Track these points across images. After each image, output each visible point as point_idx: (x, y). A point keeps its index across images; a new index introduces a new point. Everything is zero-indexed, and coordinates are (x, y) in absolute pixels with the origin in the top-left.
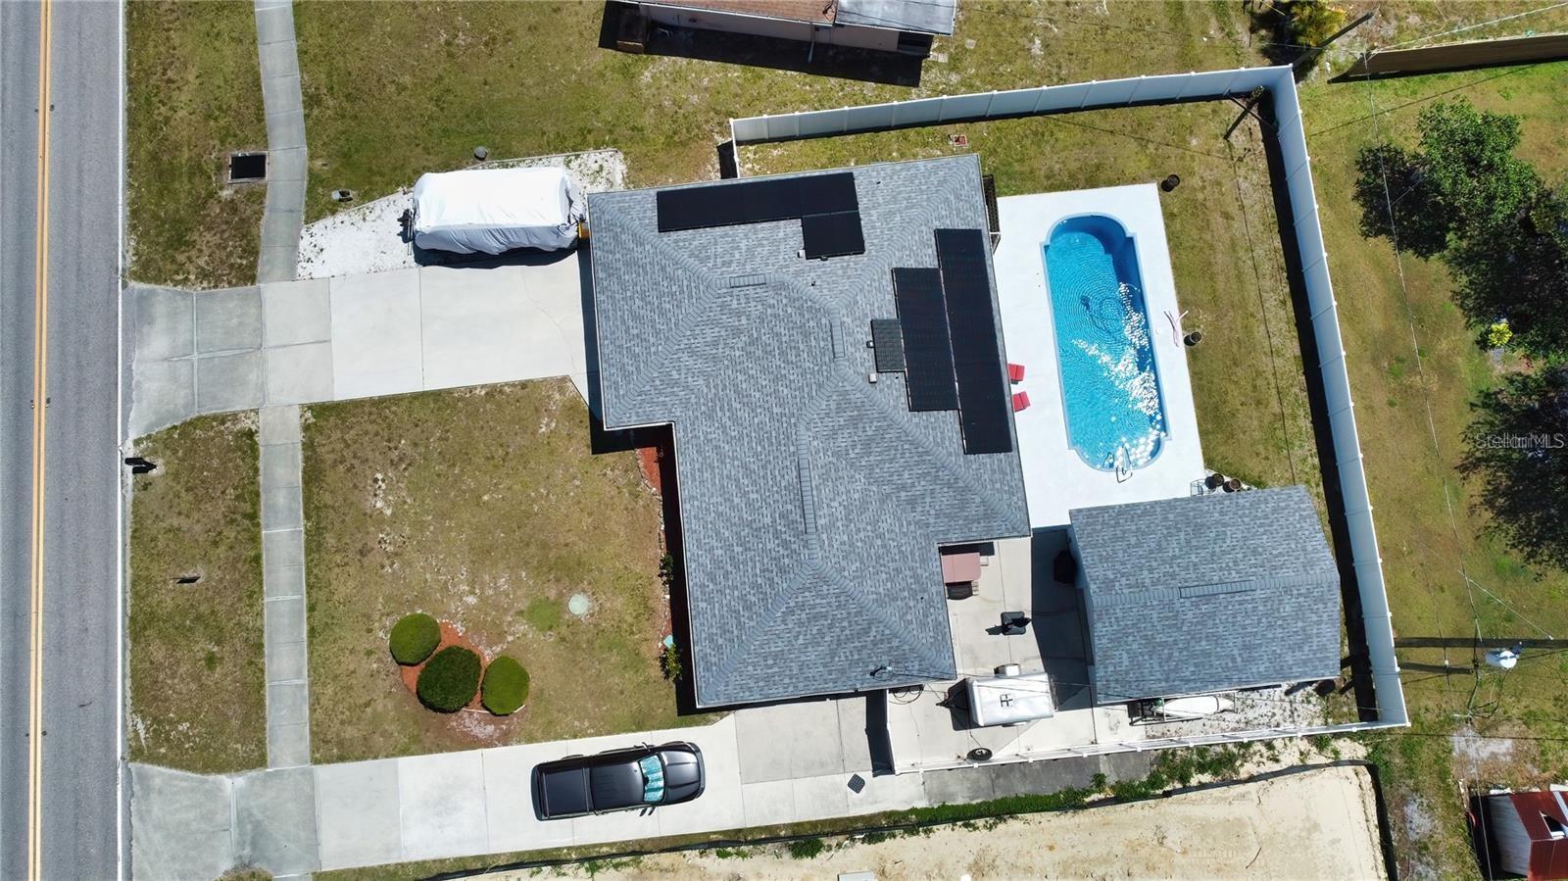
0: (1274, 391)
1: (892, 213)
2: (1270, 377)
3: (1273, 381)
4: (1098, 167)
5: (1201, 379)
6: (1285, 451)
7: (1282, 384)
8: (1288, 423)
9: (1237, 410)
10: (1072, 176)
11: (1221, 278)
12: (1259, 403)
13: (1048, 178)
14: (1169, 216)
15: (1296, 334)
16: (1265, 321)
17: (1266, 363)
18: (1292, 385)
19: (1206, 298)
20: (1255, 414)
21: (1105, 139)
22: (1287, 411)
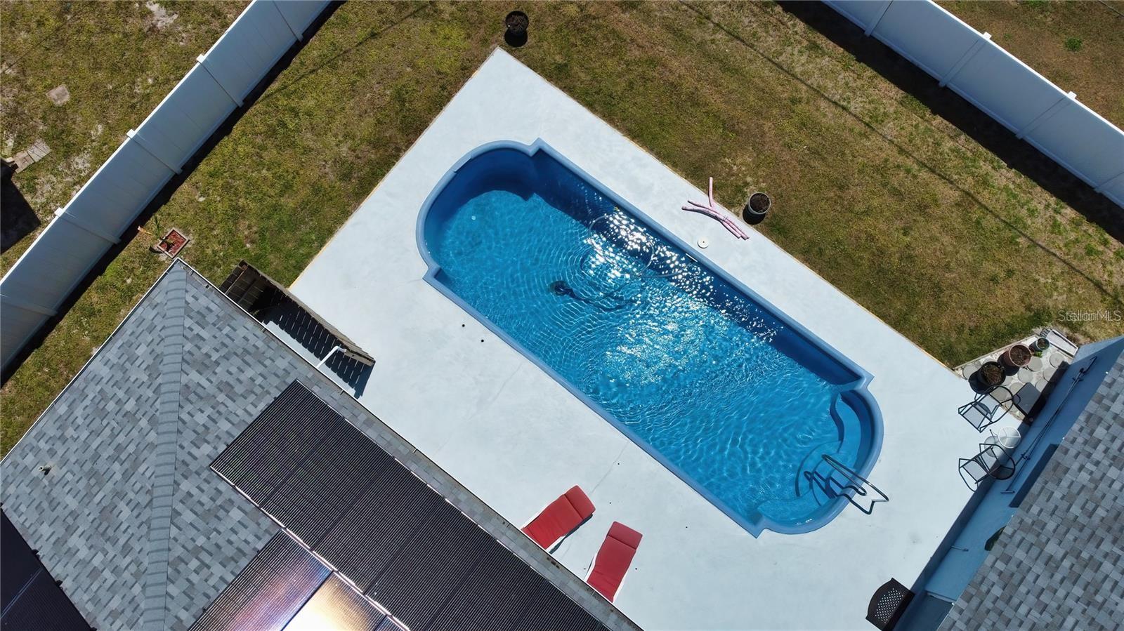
0: (924, 174)
1: (107, 511)
2: (901, 159)
3: (909, 162)
4: (399, 98)
5: (821, 252)
6: (1021, 240)
7: (924, 153)
8: (984, 196)
9: (908, 246)
10: (376, 144)
11: (706, 90)
12: (922, 208)
13: (346, 177)
14: (558, 75)
15: (869, 72)
16: (818, 92)
17: (876, 148)
18: (937, 144)
19: (716, 135)
20: (935, 228)
21: (373, 52)
22: (968, 183)
